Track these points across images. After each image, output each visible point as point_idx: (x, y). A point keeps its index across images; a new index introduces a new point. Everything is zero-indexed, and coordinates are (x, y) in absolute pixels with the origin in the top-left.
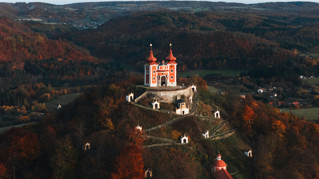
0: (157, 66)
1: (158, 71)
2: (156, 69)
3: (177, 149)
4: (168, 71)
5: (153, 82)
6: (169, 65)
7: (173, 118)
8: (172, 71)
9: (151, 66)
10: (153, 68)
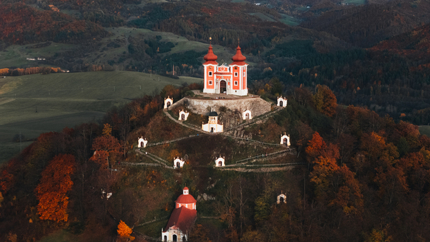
0: (215, 66)
1: (216, 73)
2: (213, 71)
3: (158, 172)
4: (230, 74)
5: (208, 87)
6: (232, 66)
7: (190, 134)
8: (236, 74)
9: (206, 66)
10: (209, 68)
